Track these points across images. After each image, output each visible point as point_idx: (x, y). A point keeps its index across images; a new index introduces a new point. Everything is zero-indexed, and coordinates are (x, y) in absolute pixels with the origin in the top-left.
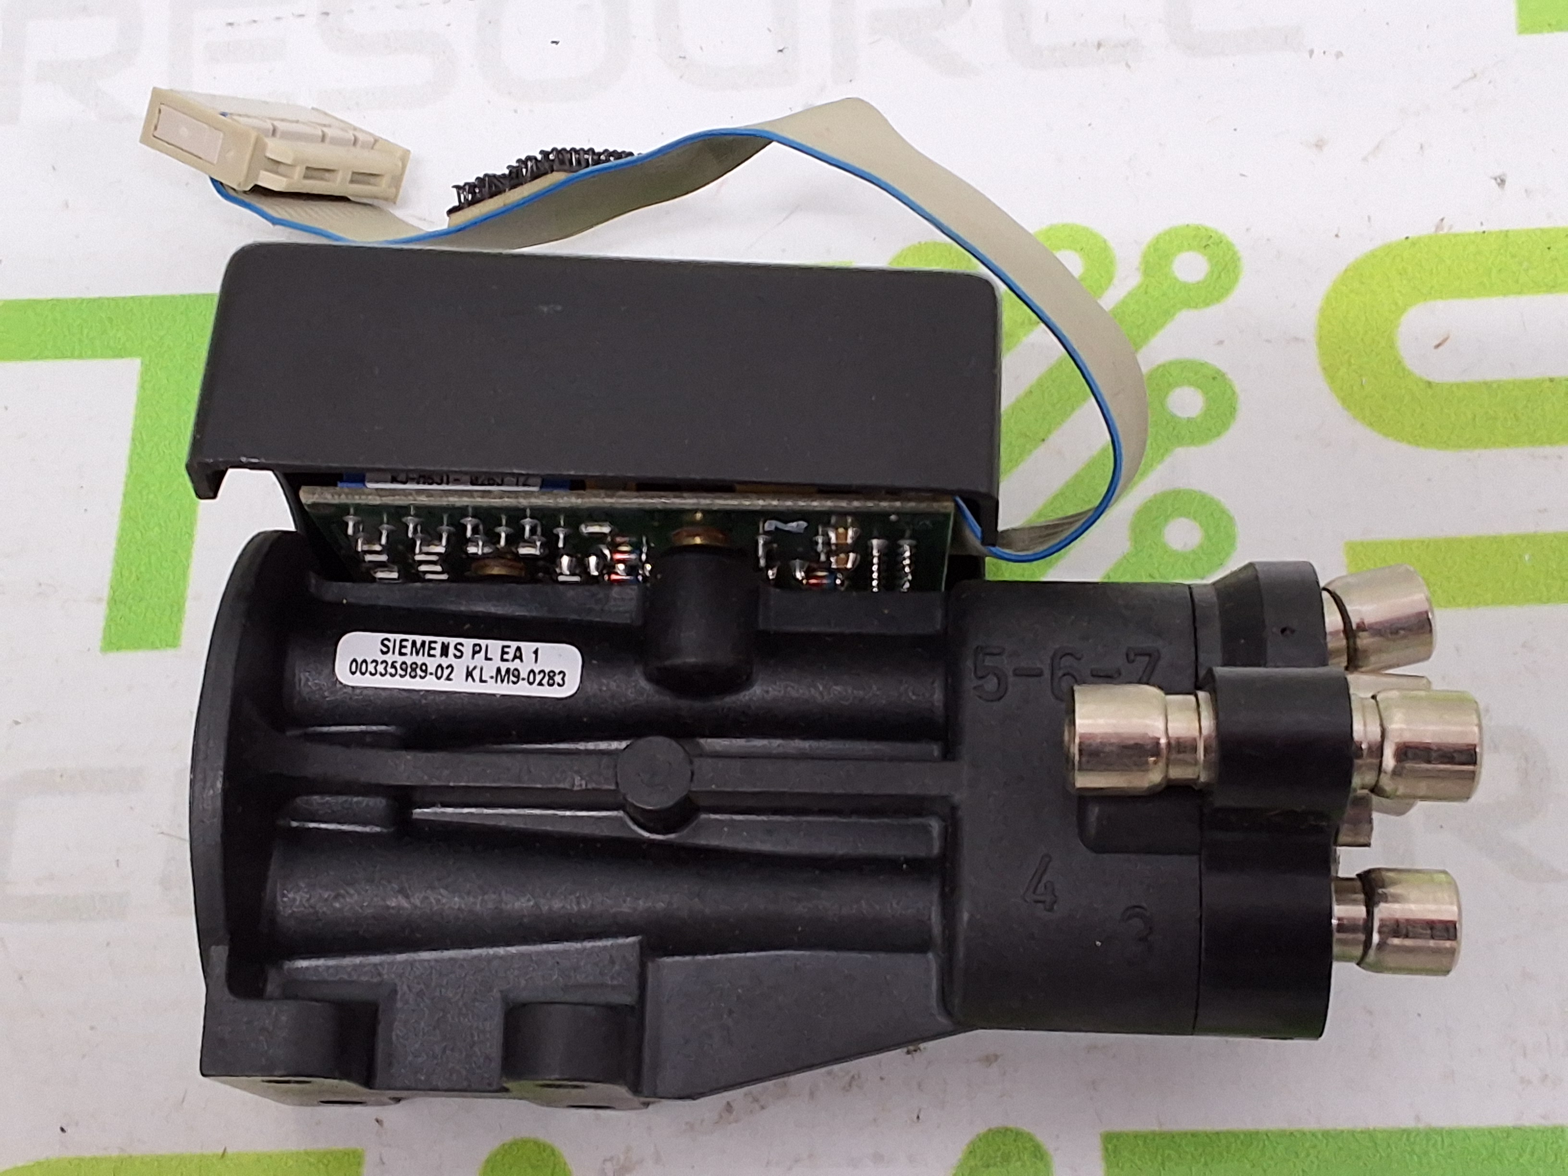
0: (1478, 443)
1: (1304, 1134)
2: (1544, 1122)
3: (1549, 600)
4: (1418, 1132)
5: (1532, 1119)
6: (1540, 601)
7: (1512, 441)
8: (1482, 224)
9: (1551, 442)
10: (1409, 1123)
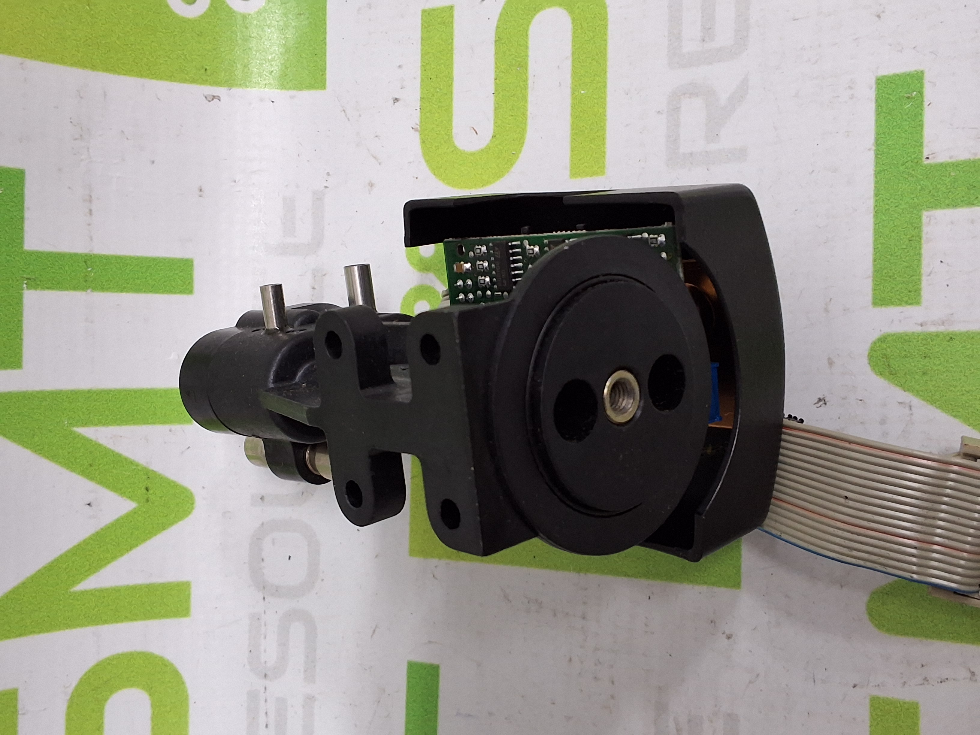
0: (524, 114)
1: (876, 206)
2: (873, 89)
3: (605, 82)
4: (877, 150)
5: (872, 94)
6: (605, 86)
7: (524, 98)
8: (416, 110)
9: (526, 81)
10: (872, 154)
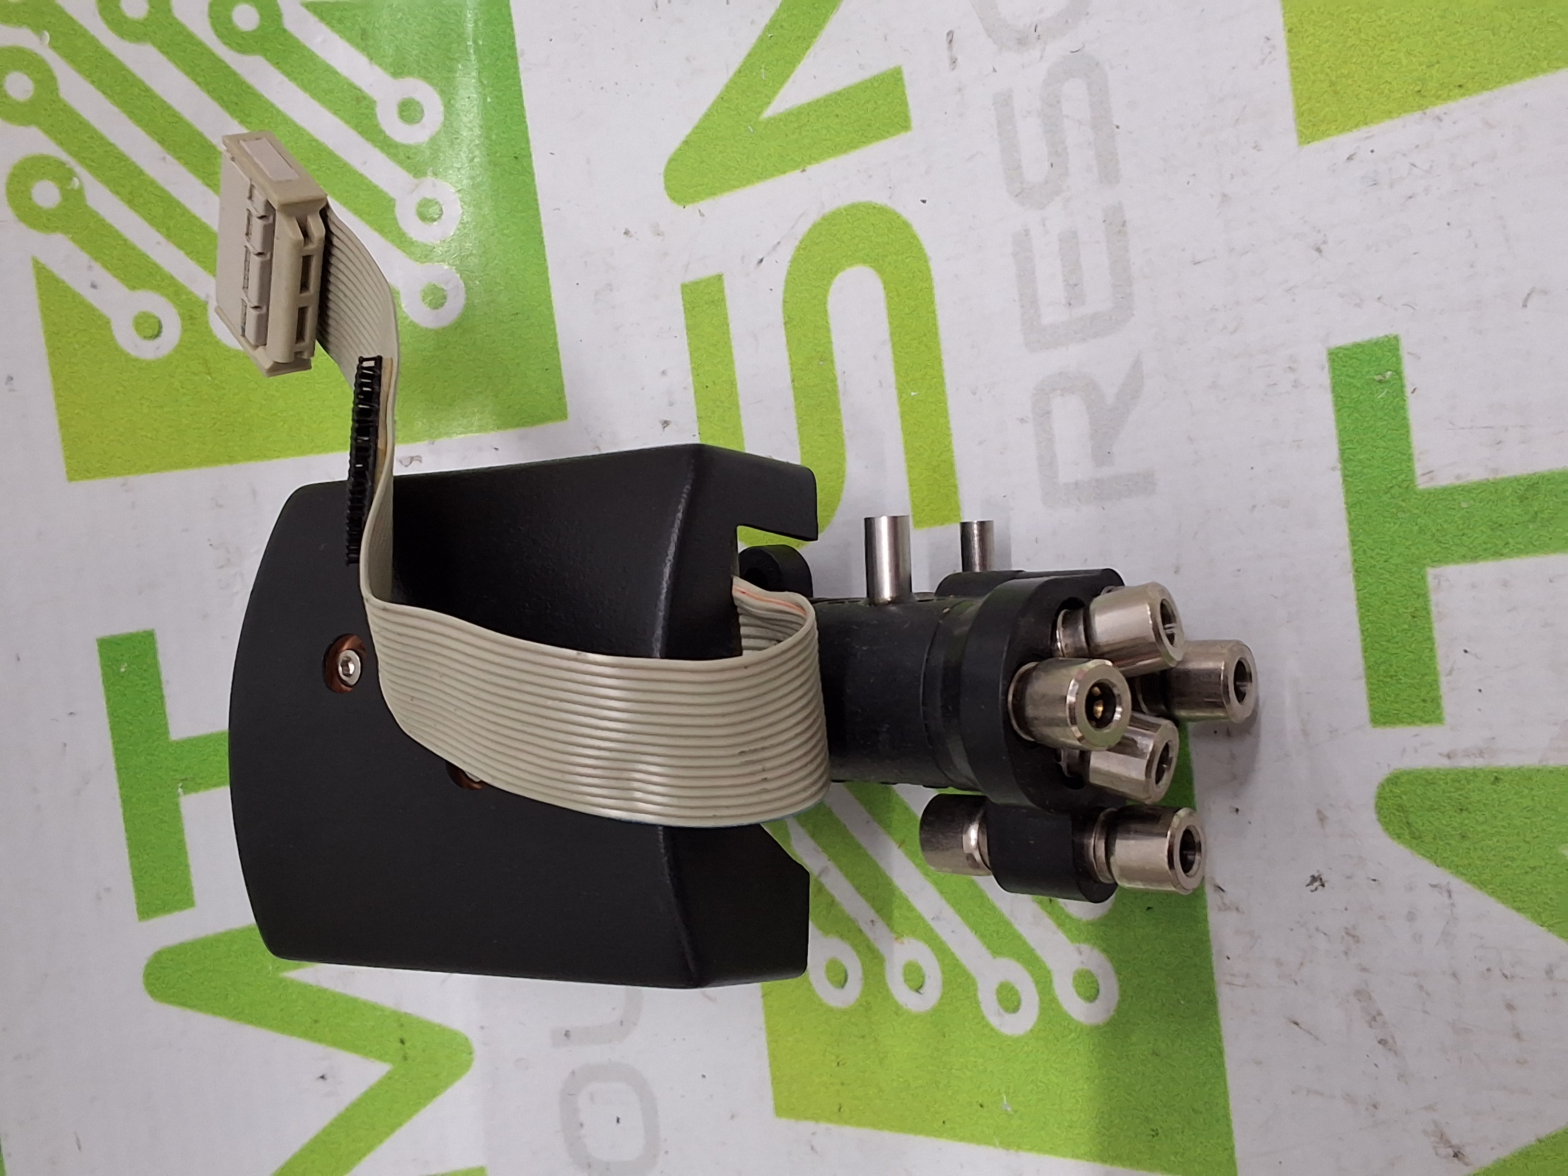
0: (838, 433)
1: (1355, 560)
2: (1326, 369)
3: (942, 377)
4: (1345, 468)
5: (1325, 378)
6: (943, 384)
7: (836, 409)
8: (694, 435)
9: (834, 380)
10: (1338, 476)
